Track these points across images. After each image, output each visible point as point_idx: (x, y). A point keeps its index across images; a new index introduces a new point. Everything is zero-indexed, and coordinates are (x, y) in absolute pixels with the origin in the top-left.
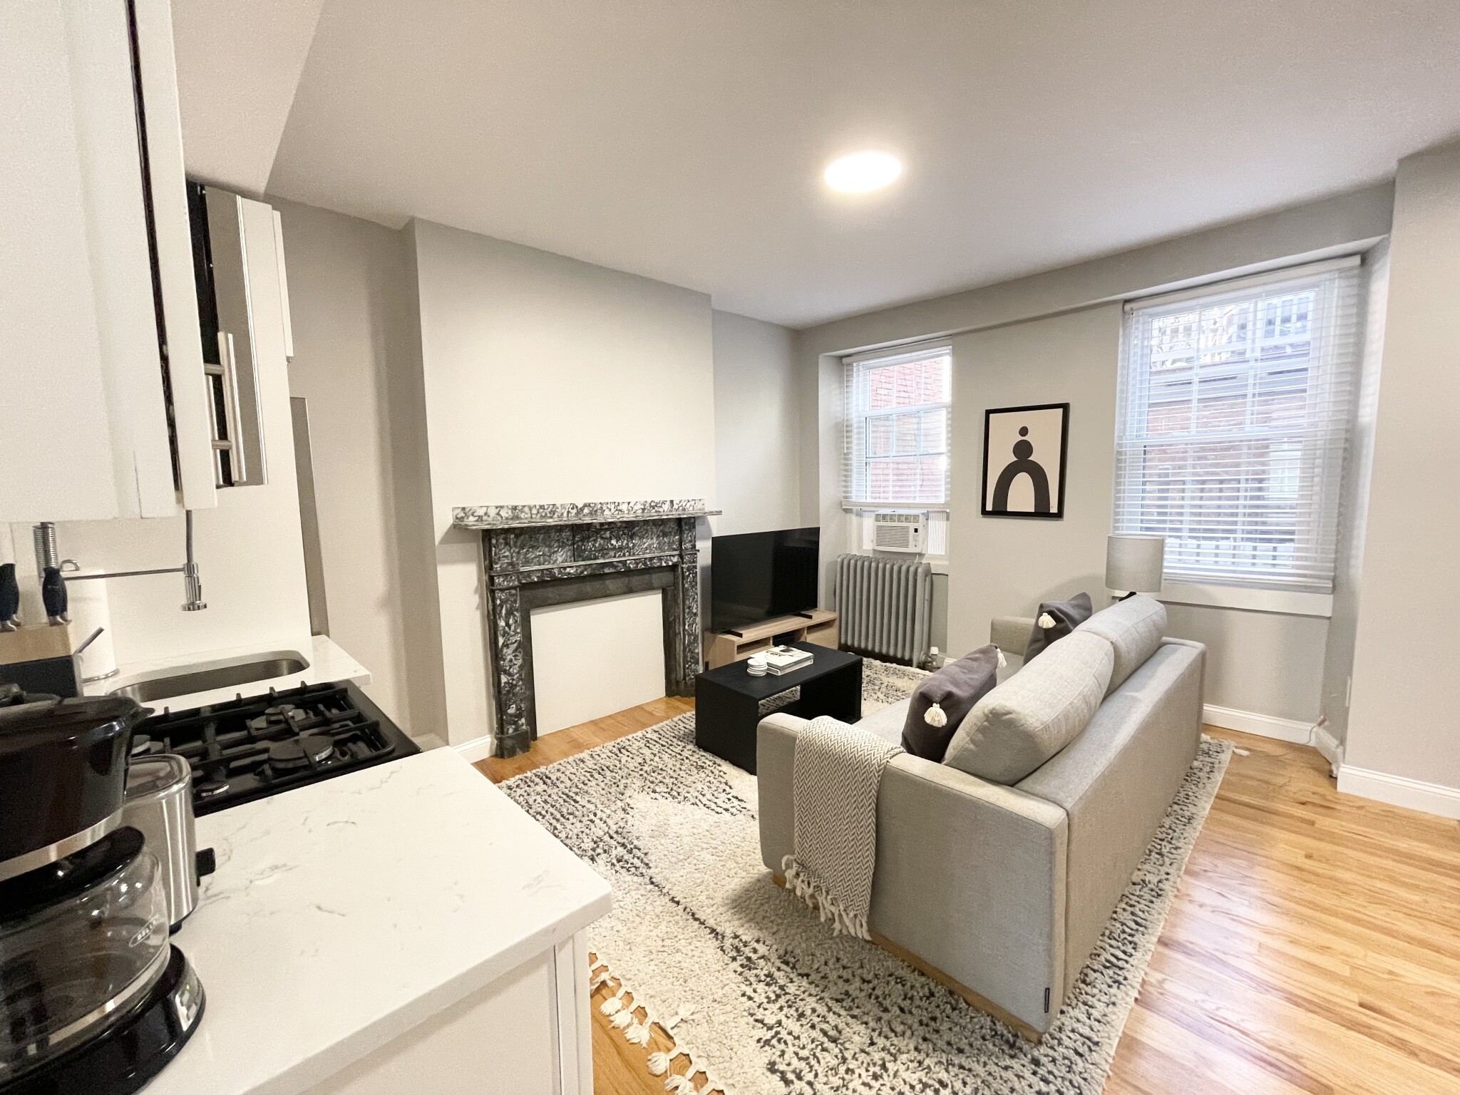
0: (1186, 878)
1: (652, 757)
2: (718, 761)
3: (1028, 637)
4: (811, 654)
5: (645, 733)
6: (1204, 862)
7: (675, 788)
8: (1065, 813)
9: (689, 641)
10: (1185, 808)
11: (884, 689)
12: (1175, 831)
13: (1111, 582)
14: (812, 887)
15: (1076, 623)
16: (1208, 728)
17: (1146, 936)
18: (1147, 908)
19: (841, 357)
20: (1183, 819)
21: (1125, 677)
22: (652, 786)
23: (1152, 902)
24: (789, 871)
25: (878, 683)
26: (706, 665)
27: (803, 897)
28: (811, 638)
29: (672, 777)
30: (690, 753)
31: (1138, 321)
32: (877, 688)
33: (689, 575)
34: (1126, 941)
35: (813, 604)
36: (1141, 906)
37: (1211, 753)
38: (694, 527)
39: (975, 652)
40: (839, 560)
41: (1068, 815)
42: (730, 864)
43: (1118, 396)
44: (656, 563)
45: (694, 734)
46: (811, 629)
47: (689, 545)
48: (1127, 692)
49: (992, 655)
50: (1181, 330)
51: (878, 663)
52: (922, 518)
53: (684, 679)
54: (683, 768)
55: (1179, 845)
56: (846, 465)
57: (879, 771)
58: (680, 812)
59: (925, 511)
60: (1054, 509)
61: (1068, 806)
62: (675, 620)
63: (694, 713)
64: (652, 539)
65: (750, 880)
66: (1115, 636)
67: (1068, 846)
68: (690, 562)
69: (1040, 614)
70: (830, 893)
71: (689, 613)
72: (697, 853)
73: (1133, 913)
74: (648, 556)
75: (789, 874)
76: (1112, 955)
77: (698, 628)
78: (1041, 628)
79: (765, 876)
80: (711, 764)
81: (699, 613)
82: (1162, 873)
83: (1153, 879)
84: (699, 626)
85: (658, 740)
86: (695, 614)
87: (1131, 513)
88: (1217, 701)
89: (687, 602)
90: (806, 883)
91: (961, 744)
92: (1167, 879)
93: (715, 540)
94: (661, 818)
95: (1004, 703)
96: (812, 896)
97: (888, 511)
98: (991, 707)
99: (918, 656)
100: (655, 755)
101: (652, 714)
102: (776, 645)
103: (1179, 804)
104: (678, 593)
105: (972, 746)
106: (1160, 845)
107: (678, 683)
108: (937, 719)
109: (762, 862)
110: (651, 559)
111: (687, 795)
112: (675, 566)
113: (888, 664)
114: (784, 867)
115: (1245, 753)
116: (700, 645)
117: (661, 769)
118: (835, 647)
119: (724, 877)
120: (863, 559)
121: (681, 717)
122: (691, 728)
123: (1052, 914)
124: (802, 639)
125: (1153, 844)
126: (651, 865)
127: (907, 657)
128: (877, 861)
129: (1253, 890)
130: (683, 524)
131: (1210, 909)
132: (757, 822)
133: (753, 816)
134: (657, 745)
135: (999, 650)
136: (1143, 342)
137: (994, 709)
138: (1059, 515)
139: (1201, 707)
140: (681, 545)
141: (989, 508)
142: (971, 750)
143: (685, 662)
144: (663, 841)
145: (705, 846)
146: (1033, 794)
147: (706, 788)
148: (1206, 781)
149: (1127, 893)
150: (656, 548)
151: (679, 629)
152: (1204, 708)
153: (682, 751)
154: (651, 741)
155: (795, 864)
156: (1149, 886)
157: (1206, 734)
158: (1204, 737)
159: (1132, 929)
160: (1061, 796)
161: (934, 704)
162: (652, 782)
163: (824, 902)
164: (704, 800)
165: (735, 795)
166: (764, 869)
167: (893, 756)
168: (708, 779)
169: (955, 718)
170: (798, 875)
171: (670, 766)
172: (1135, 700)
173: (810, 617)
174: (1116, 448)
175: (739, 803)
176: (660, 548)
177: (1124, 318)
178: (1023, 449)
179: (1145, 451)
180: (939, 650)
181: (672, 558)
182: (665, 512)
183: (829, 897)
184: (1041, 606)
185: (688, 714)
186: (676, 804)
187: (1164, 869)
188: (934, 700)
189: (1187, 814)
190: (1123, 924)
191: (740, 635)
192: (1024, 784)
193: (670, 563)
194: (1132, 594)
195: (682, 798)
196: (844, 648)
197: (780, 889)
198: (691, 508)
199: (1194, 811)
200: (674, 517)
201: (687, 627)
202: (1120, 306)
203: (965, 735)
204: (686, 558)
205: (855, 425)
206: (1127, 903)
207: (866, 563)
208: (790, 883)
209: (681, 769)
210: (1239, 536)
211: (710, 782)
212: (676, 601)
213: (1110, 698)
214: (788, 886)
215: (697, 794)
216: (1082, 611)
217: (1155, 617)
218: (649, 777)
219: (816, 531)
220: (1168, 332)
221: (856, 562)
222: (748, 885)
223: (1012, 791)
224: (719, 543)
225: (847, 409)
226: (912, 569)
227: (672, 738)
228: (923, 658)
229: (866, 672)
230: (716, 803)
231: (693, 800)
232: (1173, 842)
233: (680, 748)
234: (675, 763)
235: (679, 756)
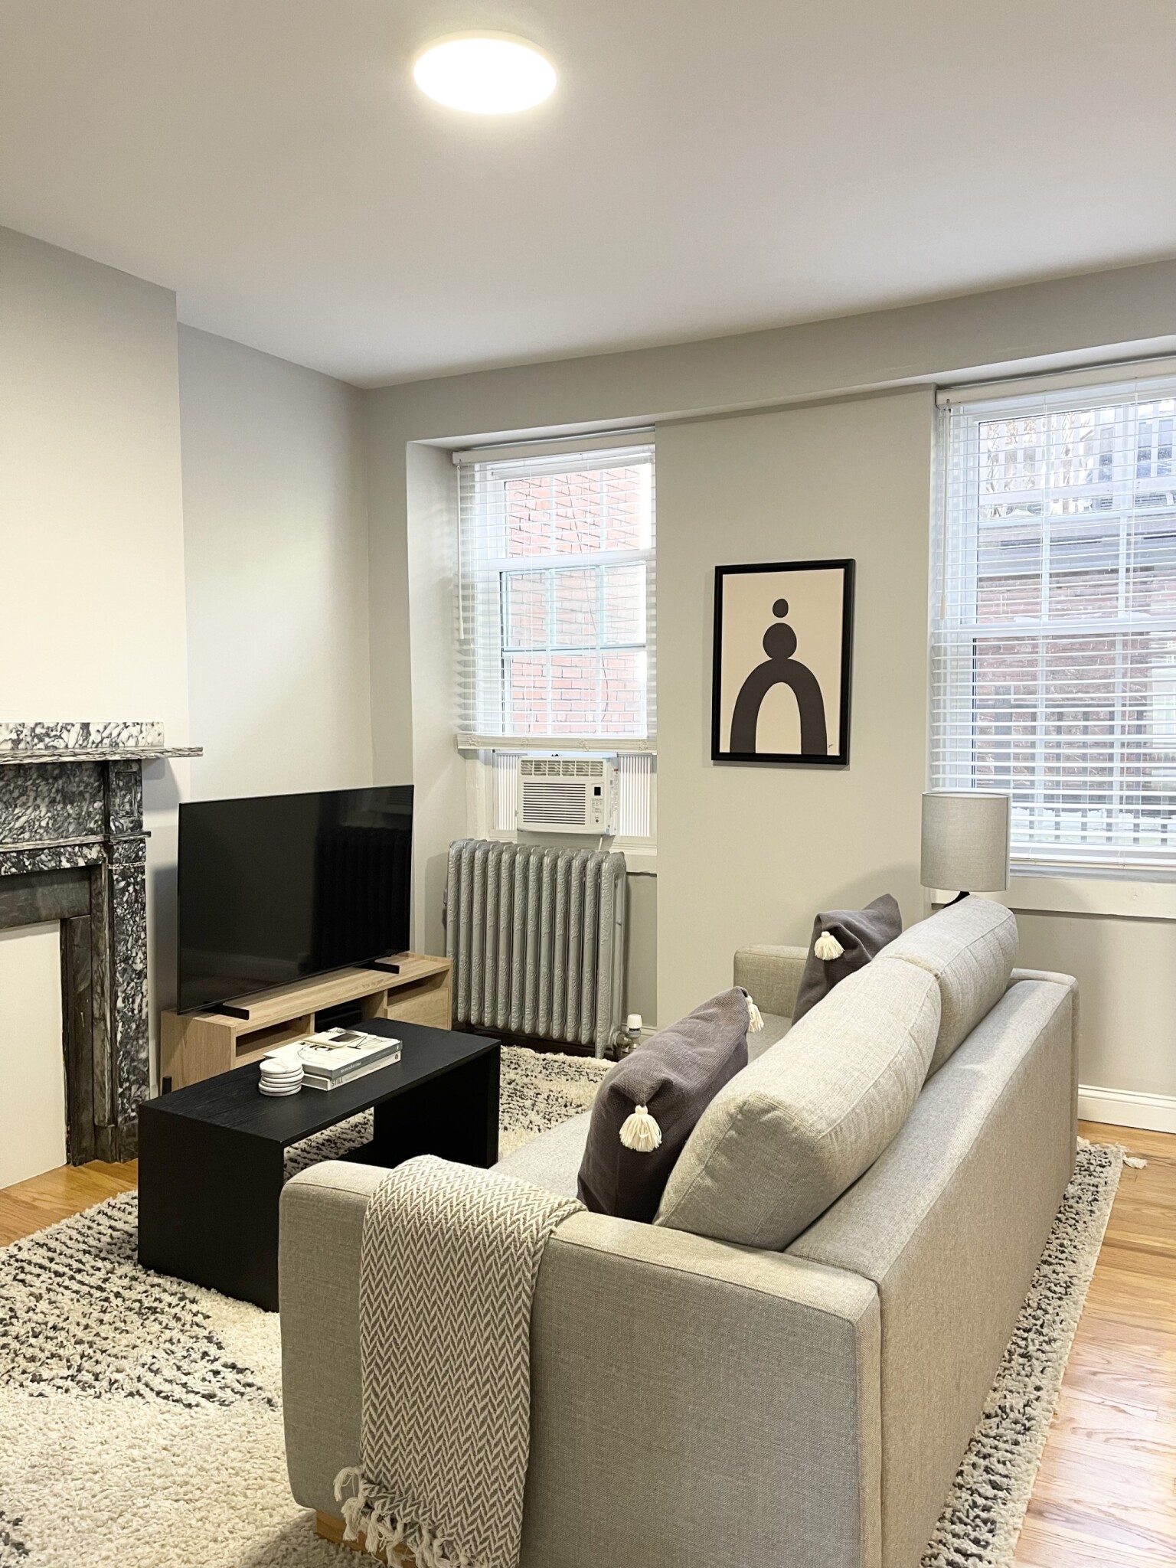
0: (1066, 1391)
1: (32, 1302)
2: (191, 1291)
3: (800, 975)
4: (395, 1041)
5: (15, 1251)
6: (1092, 1357)
7: (87, 1365)
8: (875, 1292)
9: (125, 1034)
10: (1059, 1269)
11: (542, 1105)
12: (1046, 1312)
13: (930, 872)
14: (400, 1527)
15: (876, 948)
16: (1087, 1126)
17: (1010, 1505)
18: (1009, 1455)
19: (449, 452)
20: (1058, 1289)
21: (962, 1037)
22: (31, 1367)
23: (1016, 1443)
24: (350, 1501)
25: (531, 1093)
26: (166, 1084)
27: (381, 1554)
28: (396, 1012)
29: (80, 1342)
30: (126, 1282)
31: (957, 425)
32: (528, 1103)
33: (124, 890)
34: (978, 1521)
35: (401, 943)
36: (1000, 1454)
37: (1092, 1168)
38: (139, 783)
39: (708, 1006)
40: (453, 852)
41: (879, 1291)
42: (221, 1513)
43: (931, 550)
44: (46, 862)
45: (135, 1240)
46: (397, 993)
47: (125, 822)
48: (965, 1064)
49: (737, 1008)
50: (1020, 455)
51: (528, 1052)
52: (607, 767)
53: (113, 1120)
54: (107, 1317)
55: (1055, 1335)
56: (464, 664)
57: (536, 1253)
58: (99, 1416)
59: (613, 754)
60: (833, 750)
61: (879, 1274)
62: (91, 987)
63: (136, 1194)
64: (37, 807)
65: (263, 1540)
66: (940, 964)
67: (882, 1353)
68: (128, 859)
69: (817, 935)
70: (439, 1533)
71: (125, 970)
72: (140, 1502)
73: (987, 1470)
74: (26, 846)
75: (350, 1509)
76: (957, 1551)
77: (146, 1003)
78: (820, 959)
79: (297, 1526)
80: (174, 1300)
81: (149, 972)
82: (1030, 1389)
83: (1016, 1401)
84: (149, 998)
85: (46, 1263)
86: (141, 975)
87: (956, 755)
88: (1096, 1081)
89: (121, 948)
90: (387, 1520)
91: (689, 1179)
92: (1037, 1399)
93: (183, 808)
94: (54, 1435)
95: (762, 1091)
96: (402, 1548)
97: (545, 755)
98: (740, 1100)
99: (605, 1036)
100: (39, 1298)
101: (35, 1208)
102: (319, 1029)
103: (1051, 1264)
104: (100, 930)
105: (708, 1182)
106: (1025, 1339)
107: (97, 1130)
108: (643, 1136)
109: (291, 1496)
110: (34, 853)
111: (117, 1376)
112: (92, 869)
113: (549, 1056)
114: (338, 1496)
115: (1140, 1163)
116: (152, 1044)
117: (54, 1328)
118: (447, 1026)
119: (204, 1542)
120: (499, 848)
121: (103, 1206)
122: (127, 1227)
123: (859, 1489)
124: (379, 1014)
125: (1014, 1339)
126: (28, 1546)
127: (584, 1038)
128: (532, 1446)
129: (1164, 1393)
130: (112, 776)
131: (1102, 1437)
132: (279, 1414)
133: (269, 1401)
134: (45, 1276)
135: (749, 999)
136: (966, 460)
137: (745, 1103)
138: (842, 760)
139: (1074, 1089)
140: (106, 822)
141: (725, 747)
142: (708, 1188)
143: (116, 1079)
144: (58, 1487)
145: (158, 1482)
146: (819, 1261)
147: (160, 1354)
148: (1087, 1218)
149: (977, 1435)
150: (47, 829)
151: (101, 1007)
152: (1080, 1092)
153: (105, 1280)
154: (28, 1268)
155: (362, 1485)
156: (1012, 1415)
157: (1084, 1138)
158: (1082, 1143)
159: (986, 1498)
160: (865, 1258)
161: (638, 1108)
162: (32, 1359)
163: (427, 1555)
164: (157, 1382)
165: (230, 1361)
166: (295, 1511)
167: (562, 1220)
168: (168, 1334)
169: (675, 1132)
170: (369, 1506)
171: (75, 1317)
172: (975, 1074)
173: (395, 970)
174: (931, 642)
175: (240, 1376)
176: (57, 829)
177: (936, 416)
178: (780, 640)
179: (974, 647)
180: (643, 1022)
181: (86, 851)
182: (69, 746)
183: (436, 1543)
184: (819, 919)
185: (122, 1198)
186: (89, 1402)
187: (1034, 1381)
188: (637, 1099)
189: (1065, 1278)
190: (973, 1492)
191: (245, 1015)
192: (800, 1245)
193: (82, 863)
194: (963, 895)
195: (105, 1384)
196: (465, 1027)
197: (332, 1549)
198: (132, 742)
199: (1072, 1272)
200: (90, 758)
201: (120, 1004)
202: (931, 393)
203: (694, 1160)
204: (120, 851)
205: (480, 586)
206: (978, 1454)
207: (505, 857)
208: (353, 1529)
209: (101, 1321)
210: (1116, 806)
211: (171, 1341)
212: (95, 950)
213: (937, 1077)
214: (348, 1535)
215: (140, 1371)
216: (884, 927)
217: (1001, 932)
218: (24, 1349)
219: (404, 795)
220: (1002, 457)
221: (486, 853)
222: (260, 1552)
223: (780, 1259)
224: (192, 816)
225: (464, 554)
226: (591, 865)
227: (80, 1255)
228: (615, 1037)
229: (506, 1074)
230: (184, 1385)
231: (128, 1388)
232: (1045, 1331)
233: (102, 1274)
234: (87, 1310)
235: (97, 1294)
